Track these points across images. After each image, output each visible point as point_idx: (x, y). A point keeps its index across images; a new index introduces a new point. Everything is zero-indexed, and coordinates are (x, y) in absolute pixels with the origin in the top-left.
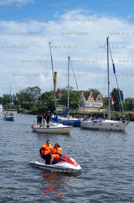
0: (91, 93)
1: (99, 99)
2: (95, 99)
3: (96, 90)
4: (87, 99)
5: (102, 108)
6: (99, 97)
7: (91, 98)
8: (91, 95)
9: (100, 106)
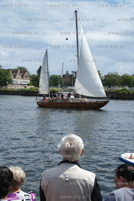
0: (19, 71)
1: (26, 77)
2: (22, 76)
3: (24, 68)
4: (15, 77)
5: (29, 85)
7: (18, 75)
8: (19, 73)
9: (27, 83)
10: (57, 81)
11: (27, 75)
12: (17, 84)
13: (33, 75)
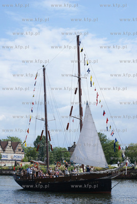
0: (10, 142)
1: (20, 150)
2: (14, 149)
3: (17, 139)
4: (4, 151)
5: (23, 161)
6: (19, 147)
7: (9, 149)
8: (9, 145)
9: (20, 159)
10: (61, 156)
11: (20, 148)
12: (6, 160)
13: (29, 148)
